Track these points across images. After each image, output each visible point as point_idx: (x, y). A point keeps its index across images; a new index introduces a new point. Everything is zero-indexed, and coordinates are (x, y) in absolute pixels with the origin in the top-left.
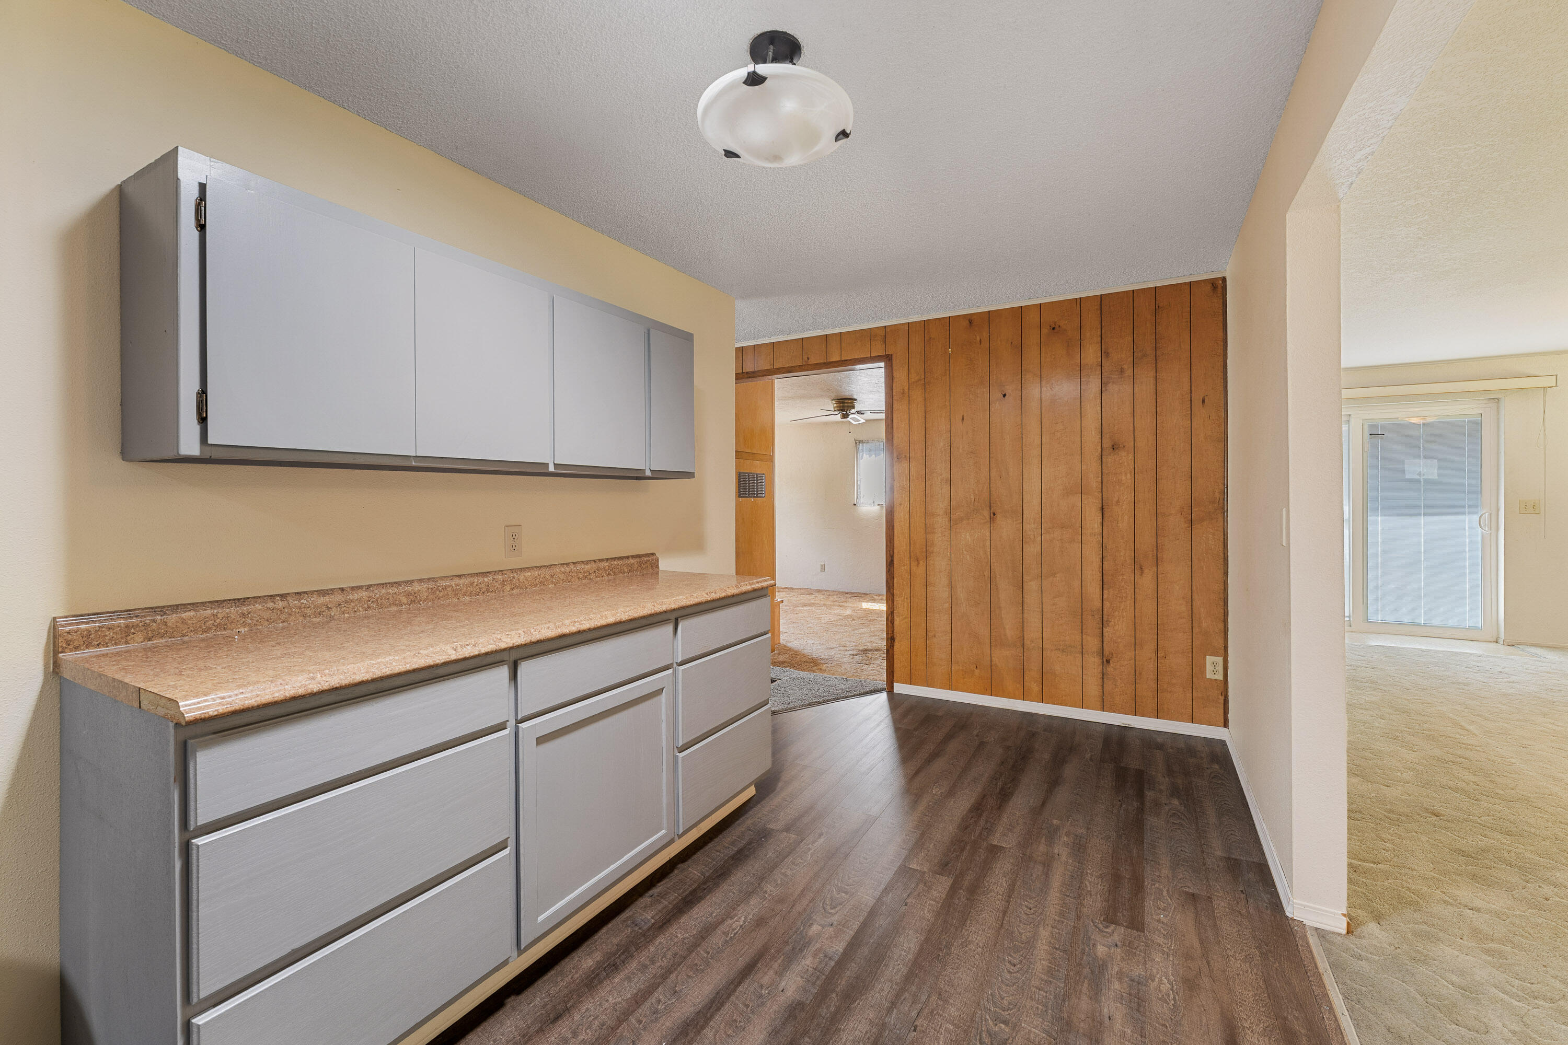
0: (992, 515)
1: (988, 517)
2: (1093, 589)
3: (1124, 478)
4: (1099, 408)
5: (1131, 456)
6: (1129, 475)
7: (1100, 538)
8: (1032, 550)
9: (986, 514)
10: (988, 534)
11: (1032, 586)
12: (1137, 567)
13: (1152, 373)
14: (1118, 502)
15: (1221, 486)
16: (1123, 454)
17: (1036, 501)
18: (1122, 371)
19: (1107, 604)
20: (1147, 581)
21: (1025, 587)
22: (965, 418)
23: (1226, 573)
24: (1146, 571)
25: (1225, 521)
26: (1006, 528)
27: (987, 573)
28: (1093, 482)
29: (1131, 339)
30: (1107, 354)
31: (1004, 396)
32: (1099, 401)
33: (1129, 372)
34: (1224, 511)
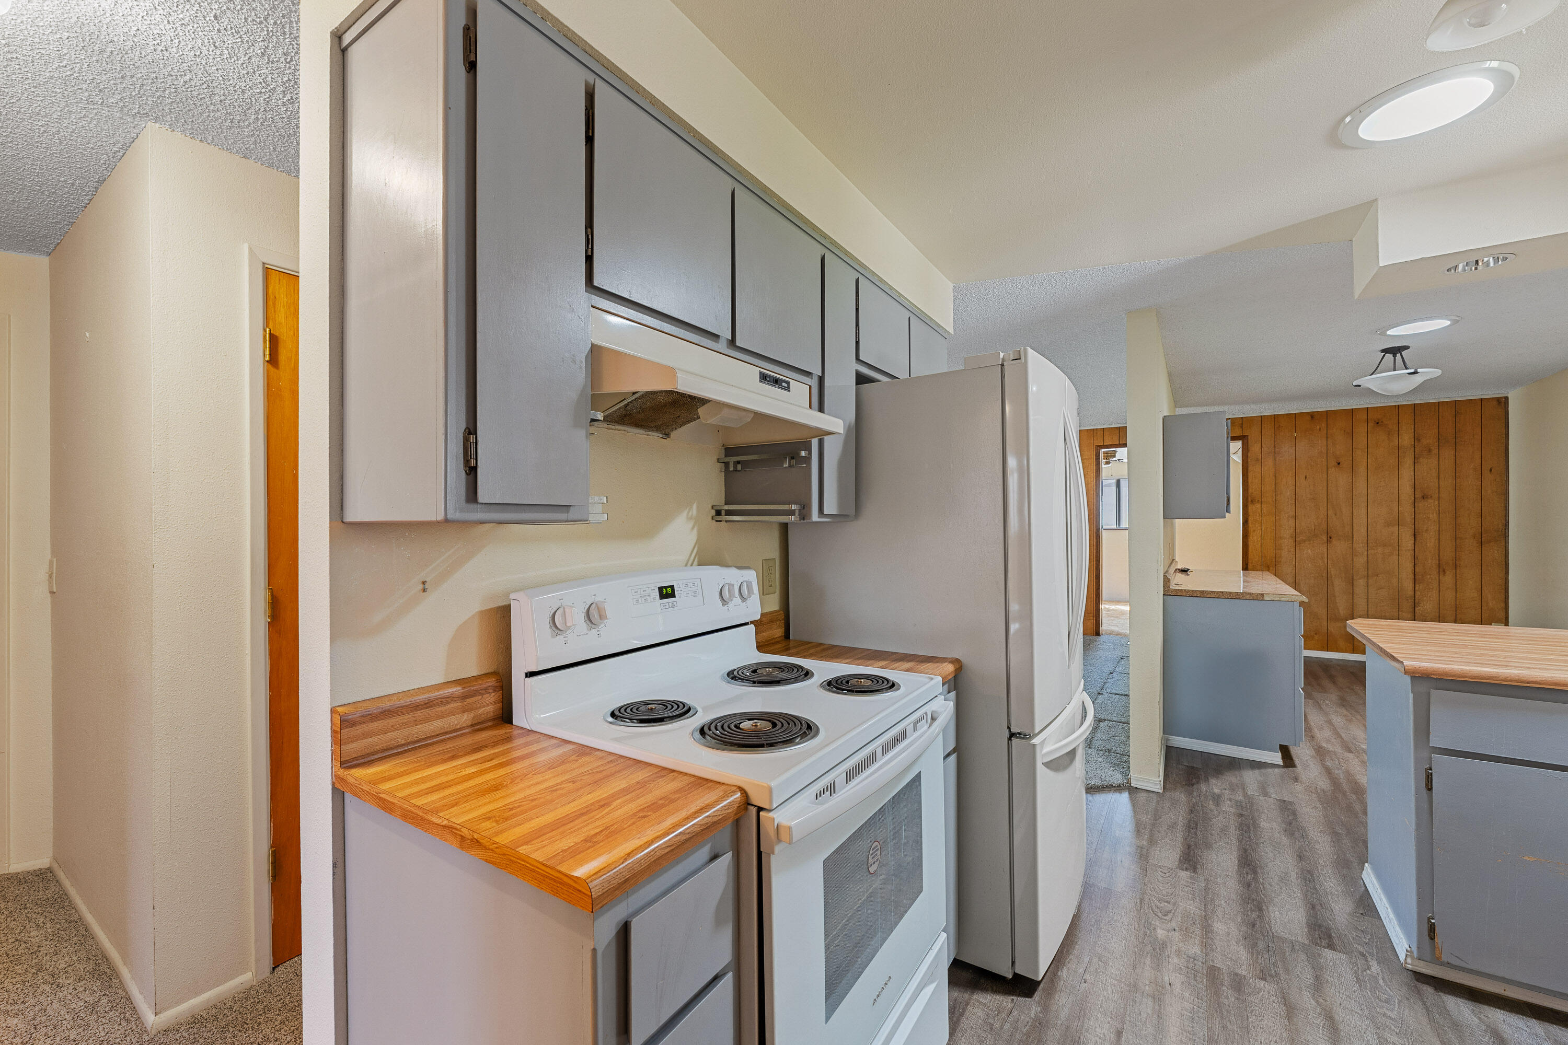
0: (1329, 538)
1: (1325, 540)
2: (1408, 584)
3: (1431, 516)
4: (1412, 473)
5: (1437, 503)
6: (1435, 514)
7: (1413, 552)
8: (1360, 561)
9: (1324, 538)
10: (1325, 550)
11: (1360, 583)
12: (1441, 569)
13: (1453, 452)
14: (1427, 530)
15: (1504, 522)
16: (1430, 501)
17: (1363, 531)
18: (1430, 451)
19: (1418, 593)
20: (1448, 579)
21: (1354, 583)
22: (1307, 477)
23: (1507, 573)
24: (1448, 572)
25: (1507, 542)
26: (1340, 547)
27: (1325, 575)
28: (1409, 518)
29: (1436, 431)
30: (1419, 440)
31: (1339, 464)
32: (1412, 468)
33: (1435, 451)
34: (1506, 536)
